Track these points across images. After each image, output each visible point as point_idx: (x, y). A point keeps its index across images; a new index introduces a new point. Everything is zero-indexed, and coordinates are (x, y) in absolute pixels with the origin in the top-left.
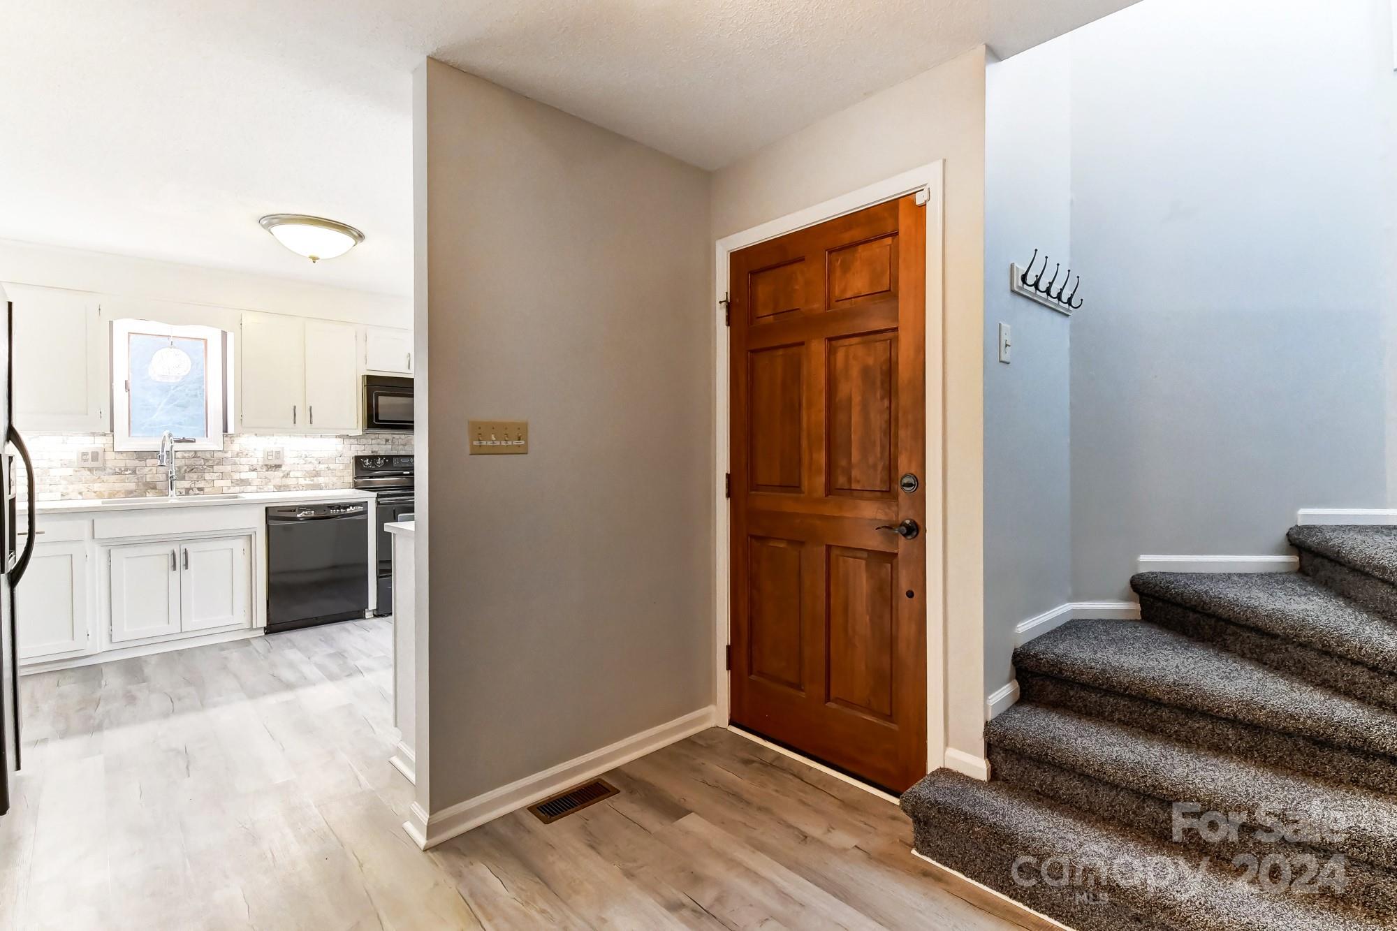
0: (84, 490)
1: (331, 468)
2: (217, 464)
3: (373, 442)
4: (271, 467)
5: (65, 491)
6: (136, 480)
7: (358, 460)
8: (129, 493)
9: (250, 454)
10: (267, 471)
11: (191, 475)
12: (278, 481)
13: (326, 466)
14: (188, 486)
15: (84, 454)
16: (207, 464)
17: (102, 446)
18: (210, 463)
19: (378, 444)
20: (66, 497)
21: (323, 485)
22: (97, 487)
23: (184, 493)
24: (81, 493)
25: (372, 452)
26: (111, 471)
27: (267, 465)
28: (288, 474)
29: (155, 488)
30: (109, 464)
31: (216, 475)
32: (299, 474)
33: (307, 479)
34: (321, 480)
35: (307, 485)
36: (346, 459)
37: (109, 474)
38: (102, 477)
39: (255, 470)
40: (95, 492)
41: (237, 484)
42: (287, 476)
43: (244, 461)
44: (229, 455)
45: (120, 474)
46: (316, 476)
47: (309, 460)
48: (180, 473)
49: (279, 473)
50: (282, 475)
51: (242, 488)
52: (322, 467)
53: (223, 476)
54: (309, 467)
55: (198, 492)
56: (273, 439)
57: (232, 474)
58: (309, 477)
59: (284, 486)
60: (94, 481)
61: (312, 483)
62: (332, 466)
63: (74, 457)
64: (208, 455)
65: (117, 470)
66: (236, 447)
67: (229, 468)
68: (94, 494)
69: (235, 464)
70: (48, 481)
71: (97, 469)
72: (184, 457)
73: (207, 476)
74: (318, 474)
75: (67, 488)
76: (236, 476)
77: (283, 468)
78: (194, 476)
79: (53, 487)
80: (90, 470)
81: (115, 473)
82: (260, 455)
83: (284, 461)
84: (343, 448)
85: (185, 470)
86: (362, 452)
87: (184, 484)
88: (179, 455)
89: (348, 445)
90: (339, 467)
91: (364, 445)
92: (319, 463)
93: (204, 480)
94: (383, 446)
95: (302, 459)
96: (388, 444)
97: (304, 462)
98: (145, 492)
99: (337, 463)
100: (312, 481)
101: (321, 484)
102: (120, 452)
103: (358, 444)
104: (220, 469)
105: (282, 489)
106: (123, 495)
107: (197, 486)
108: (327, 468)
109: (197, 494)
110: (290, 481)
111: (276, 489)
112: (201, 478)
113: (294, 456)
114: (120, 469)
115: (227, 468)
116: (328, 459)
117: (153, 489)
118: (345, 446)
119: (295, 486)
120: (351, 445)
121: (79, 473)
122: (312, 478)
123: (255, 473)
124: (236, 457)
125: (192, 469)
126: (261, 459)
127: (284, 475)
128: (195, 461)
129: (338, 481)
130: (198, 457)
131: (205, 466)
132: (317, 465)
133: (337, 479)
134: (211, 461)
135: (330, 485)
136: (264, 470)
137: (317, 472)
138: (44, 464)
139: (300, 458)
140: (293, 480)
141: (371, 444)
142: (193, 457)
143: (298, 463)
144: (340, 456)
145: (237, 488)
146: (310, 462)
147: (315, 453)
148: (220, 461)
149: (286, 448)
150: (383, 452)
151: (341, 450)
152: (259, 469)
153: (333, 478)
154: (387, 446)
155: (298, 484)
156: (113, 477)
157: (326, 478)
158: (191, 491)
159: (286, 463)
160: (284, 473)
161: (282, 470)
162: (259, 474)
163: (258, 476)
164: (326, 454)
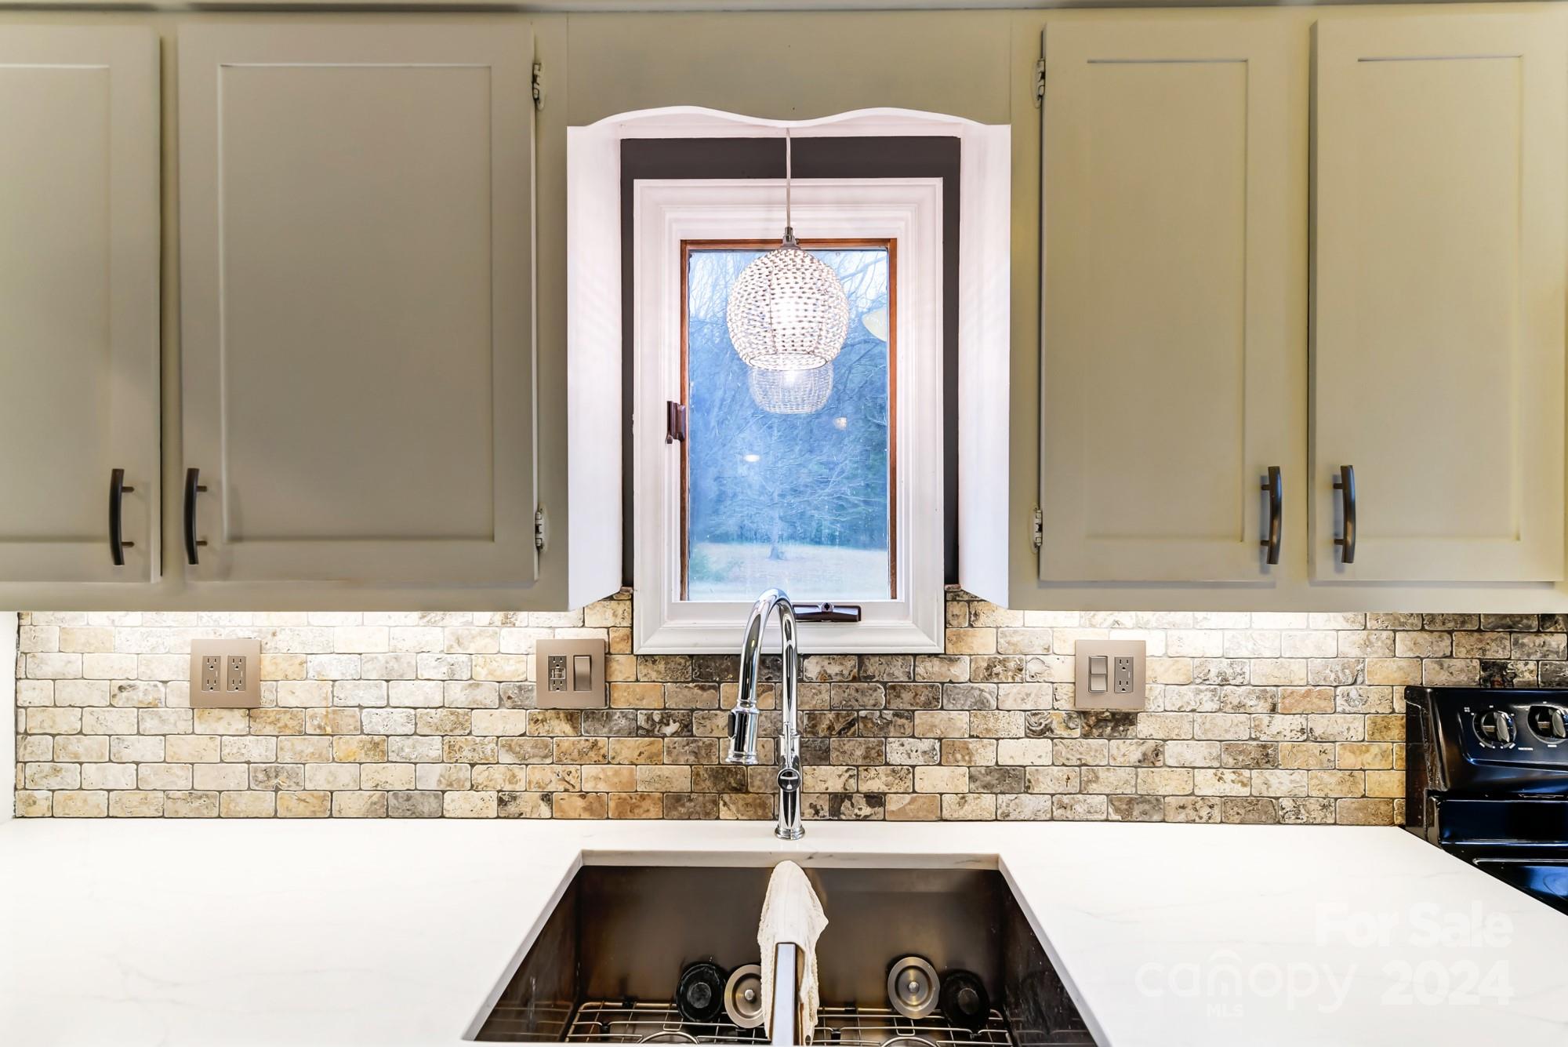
0: (555, 786)
1: (1318, 732)
2: (928, 706)
4: (1101, 721)
5: (508, 787)
6: (692, 759)
8: (674, 805)
9: (1032, 667)
10: (1086, 736)
11: (849, 744)
12: (1118, 781)
13: (1298, 722)
14: (836, 786)
15: (557, 663)
16: (896, 704)
17: (602, 635)
20: (512, 808)
21: (1287, 804)
22: (591, 777)
23: (825, 812)
24: (547, 798)
26: (623, 722)
27: (1084, 714)
28: (1157, 753)
29: (741, 788)
30: (622, 699)
31: (925, 745)
32: (1196, 754)
33: (1229, 775)
34: (1278, 783)
35: (1226, 800)
36: (1374, 694)
37: (619, 733)
38: (602, 741)
39: (1044, 732)
40: (583, 795)
41: (988, 787)
42: (1152, 758)
43: (1010, 693)
44: (961, 671)
45: (649, 733)
46: (1258, 766)
47: (1235, 694)
48: (815, 734)
49: (1125, 750)
50: (1135, 755)
51: (1003, 799)
52: (1284, 725)
53: (946, 751)
54: (1235, 727)
55: (867, 810)
57: (973, 744)
58: (1235, 769)
59: (1143, 799)
60: (581, 758)
61: (1245, 791)
62: (1321, 725)
63: (528, 670)
64: (899, 672)
65: (641, 720)
66: (983, 642)
67: (962, 719)
68: (580, 803)
69: (981, 705)
71: (590, 714)
72: (825, 678)
73: (895, 752)
74: (1266, 757)
75: (513, 779)
76: (985, 756)
77: (1144, 727)
78: (856, 748)
79: (480, 774)
80: (572, 716)
81: (636, 732)
82: (1062, 670)
83: (1143, 698)
84: (1368, 643)
85: (830, 728)
86: (1442, 666)
87: (827, 778)
88: (812, 669)
89: (1385, 634)
90: (1348, 729)
91: (1450, 632)
92: (1273, 709)
93: (887, 764)
94: (1532, 637)
95: (1209, 694)
96: (1552, 629)
97: (1216, 706)
98: (715, 803)
99: (1339, 709)
100: (1244, 785)
101: (1277, 798)
102: (649, 659)
103: (1423, 629)
104: (933, 726)
105: (1136, 813)
106: (655, 811)
107: (865, 788)
108: (1302, 731)
109: (866, 819)
110: (1164, 783)
111: (1117, 810)
112: (875, 758)
113: (1181, 679)
114: (649, 718)
115: (957, 721)
116: (1308, 694)
117: (737, 790)
118: (1373, 638)
119: (1182, 801)
120: (1395, 631)
121: (543, 730)
122: (1246, 773)
123: (1044, 744)
124: (988, 678)
125: (851, 724)
126: (1065, 691)
127: (1144, 754)
128: (858, 696)
129: (1345, 789)
130: (869, 678)
131: (889, 715)
132: (1266, 719)
133: (1342, 782)
134: (907, 696)
135: (1314, 805)
136: (1077, 733)
137: (1264, 747)
138: (458, 694)
139: (1203, 687)
140: (1175, 776)
141: (1479, 630)
142: (855, 679)
143: (1193, 711)
144: (1350, 681)
145: (988, 800)
146: (1239, 708)
147: (1258, 672)
148: (936, 697)
149: (1155, 646)
150: (1532, 666)
151: (1356, 652)
152: (1060, 731)
153: (1326, 777)
154: (1548, 638)
155: (1192, 794)
156: (630, 747)
157: (1297, 776)
158: (847, 803)
159: (1151, 706)
160: (1143, 748)
161: (1136, 737)
162: (1060, 747)
163: (1055, 755)
164: (1299, 673)
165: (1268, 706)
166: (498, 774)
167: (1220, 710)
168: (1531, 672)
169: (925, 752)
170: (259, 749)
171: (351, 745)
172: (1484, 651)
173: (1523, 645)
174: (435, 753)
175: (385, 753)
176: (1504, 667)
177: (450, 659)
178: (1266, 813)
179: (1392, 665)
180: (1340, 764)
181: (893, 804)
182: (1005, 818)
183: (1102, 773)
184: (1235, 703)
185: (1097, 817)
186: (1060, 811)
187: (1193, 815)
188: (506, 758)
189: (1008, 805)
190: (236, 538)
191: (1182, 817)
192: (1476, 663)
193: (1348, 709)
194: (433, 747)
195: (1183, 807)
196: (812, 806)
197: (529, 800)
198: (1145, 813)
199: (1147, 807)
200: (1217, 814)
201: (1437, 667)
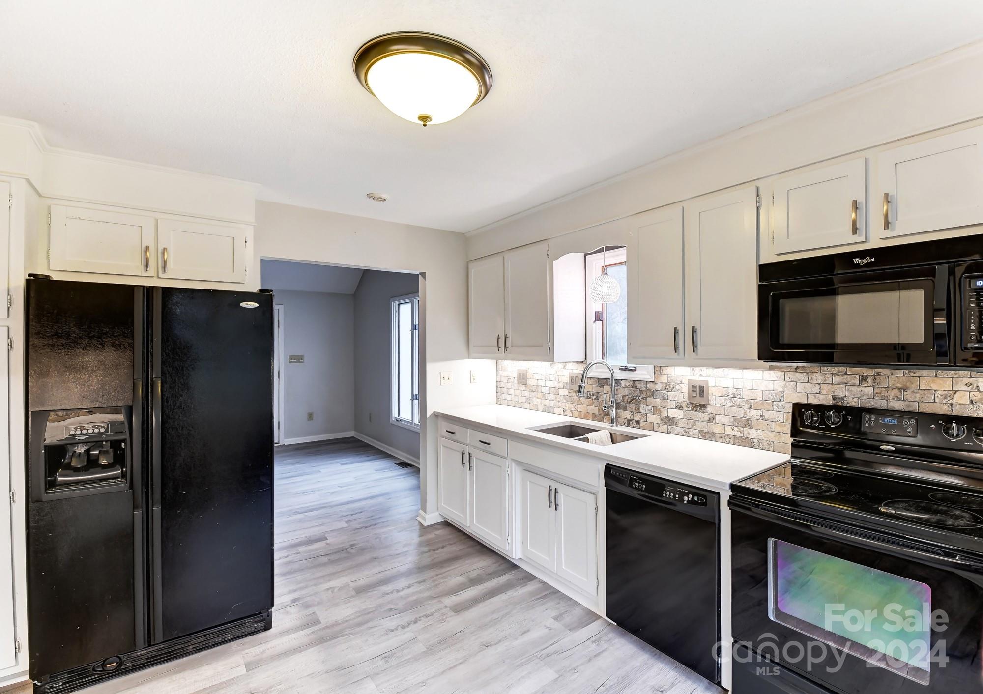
0: (573, 409)
1: (767, 417)
2: (650, 396)
3: (837, 379)
4: (696, 406)
5: (565, 408)
6: (598, 405)
7: (799, 410)
9: (677, 387)
10: (692, 410)
11: (631, 406)
12: (701, 426)
13: (759, 413)
14: (628, 417)
15: (572, 378)
16: (642, 395)
18: (644, 395)
19: (846, 384)
20: (565, 413)
21: (756, 441)
22: (579, 407)
23: (626, 424)
24: (571, 411)
25: (834, 398)
26: (585, 394)
27: (692, 403)
28: (713, 418)
31: (649, 408)
32: (725, 420)
33: (736, 429)
34: (753, 433)
35: (735, 437)
37: (584, 397)
38: (581, 399)
39: (680, 408)
40: (578, 412)
41: (665, 423)
42: (712, 420)
43: (670, 395)
44: (658, 387)
45: (590, 398)
46: (745, 426)
47: (738, 401)
48: (624, 402)
49: (704, 416)
50: (707, 418)
51: (670, 427)
52: (754, 414)
53: (656, 411)
54: (738, 412)
55: (635, 425)
56: (697, 370)
57: (662, 409)
58: (738, 427)
59: (709, 433)
60: (577, 403)
61: (741, 435)
62: (767, 415)
63: (567, 379)
64: (642, 386)
65: (588, 394)
66: (664, 379)
68: (577, 414)
69: (663, 398)
70: (558, 399)
72: (626, 387)
73: (642, 409)
74: (748, 424)
75: (566, 406)
76: (665, 413)
77: (709, 409)
78: (632, 406)
79: (560, 404)
80: (576, 392)
81: (588, 397)
82: (685, 389)
83: (708, 400)
84: (785, 386)
85: (627, 401)
86: (815, 397)
87: (626, 415)
88: (623, 383)
89: (792, 383)
90: (778, 417)
91: (819, 384)
92: (751, 407)
93: (640, 412)
94: (856, 388)
95: (729, 400)
96: (865, 385)
97: (732, 405)
98: (603, 418)
99: (774, 410)
100: (741, 433)
101: (752, 439)
102: (590, 378)
103: (808, 382)
104: (651, 403)
105: (707, 437)
106: (591, 418)
107: (635, 419)
108: (761, 416)
109: (635, 427)
110: (716, 429)
111: (702, 435)
112: (637, 410)
113: (720, 395)
114: (590, 394)
115: (658, 402)
116: (763, 403)
117: (607, 415)
118: (787, 384)
119: (721, 435)
120: (796, 382)
121: (571, 395)
122: (742, 429)
123: (680, 412)
124: (665, 390)
125: (632, 400)
126: (686, 395)
127: (709, 418)
128: (633, 392)
129: (777, 439)
130: (636, 387)
131: (641, 398)
132: (748, 411)
133: (775, 436)
134: (645, 393)
135: (765, 443)
136: (690, 409)
137: (747, 420)
138: (556, 385)
139: (727, 398)
140: (718, 426)
141: (832, 384)
142: (632, 387)
143: (724, 405)
144: (779, 400)
145: (665, 426)
146: (739, 406)
147: (746, 394)
148: (652, 394)
149: (711, 383)
150: (856, 399)
151: (781, 389)
152: (685, 408)
153: (769, 433)
154: (863, 389)
155: (724, 433)
156: (586, 401)
157: (759, 432)
158: (631, 422)
159: (711, 403)
160: (709, 416)
161: (707, 412)
162: (685, 413)
163: (684, 415)
164: (759, 395)
165: (749, 406)
166: (563, 404)
167: (733, 406)
168: (856, 402)
169: (649, 410)
170: (527, 394)
171: (540, 395)
172: (834, 392)
173: (851, 391)
174: (553, 398)
175: (545, 397)
176: (843, 399)
177: (555, 376)
178: (748, 443)
179: (795, 395)
180: (775, 430)
181: (642, 424)
182: (670, 433)
183: (697, 423)
184: (738, 404)
185: (695, 437)
186: (685, 433)
187: (724, 441)
188: (565, 401)
189: (671, 429)
190: (512, 347)
191: (721, 441)
192: (830, 397)
193: (777, 410)
194: (552, 397)
195: (721, 437)
196: (623, 422)
197: (568, 412)
198: (710, 437)
199: (710, 436)
200: (732, 442)
201: (813, 397)
